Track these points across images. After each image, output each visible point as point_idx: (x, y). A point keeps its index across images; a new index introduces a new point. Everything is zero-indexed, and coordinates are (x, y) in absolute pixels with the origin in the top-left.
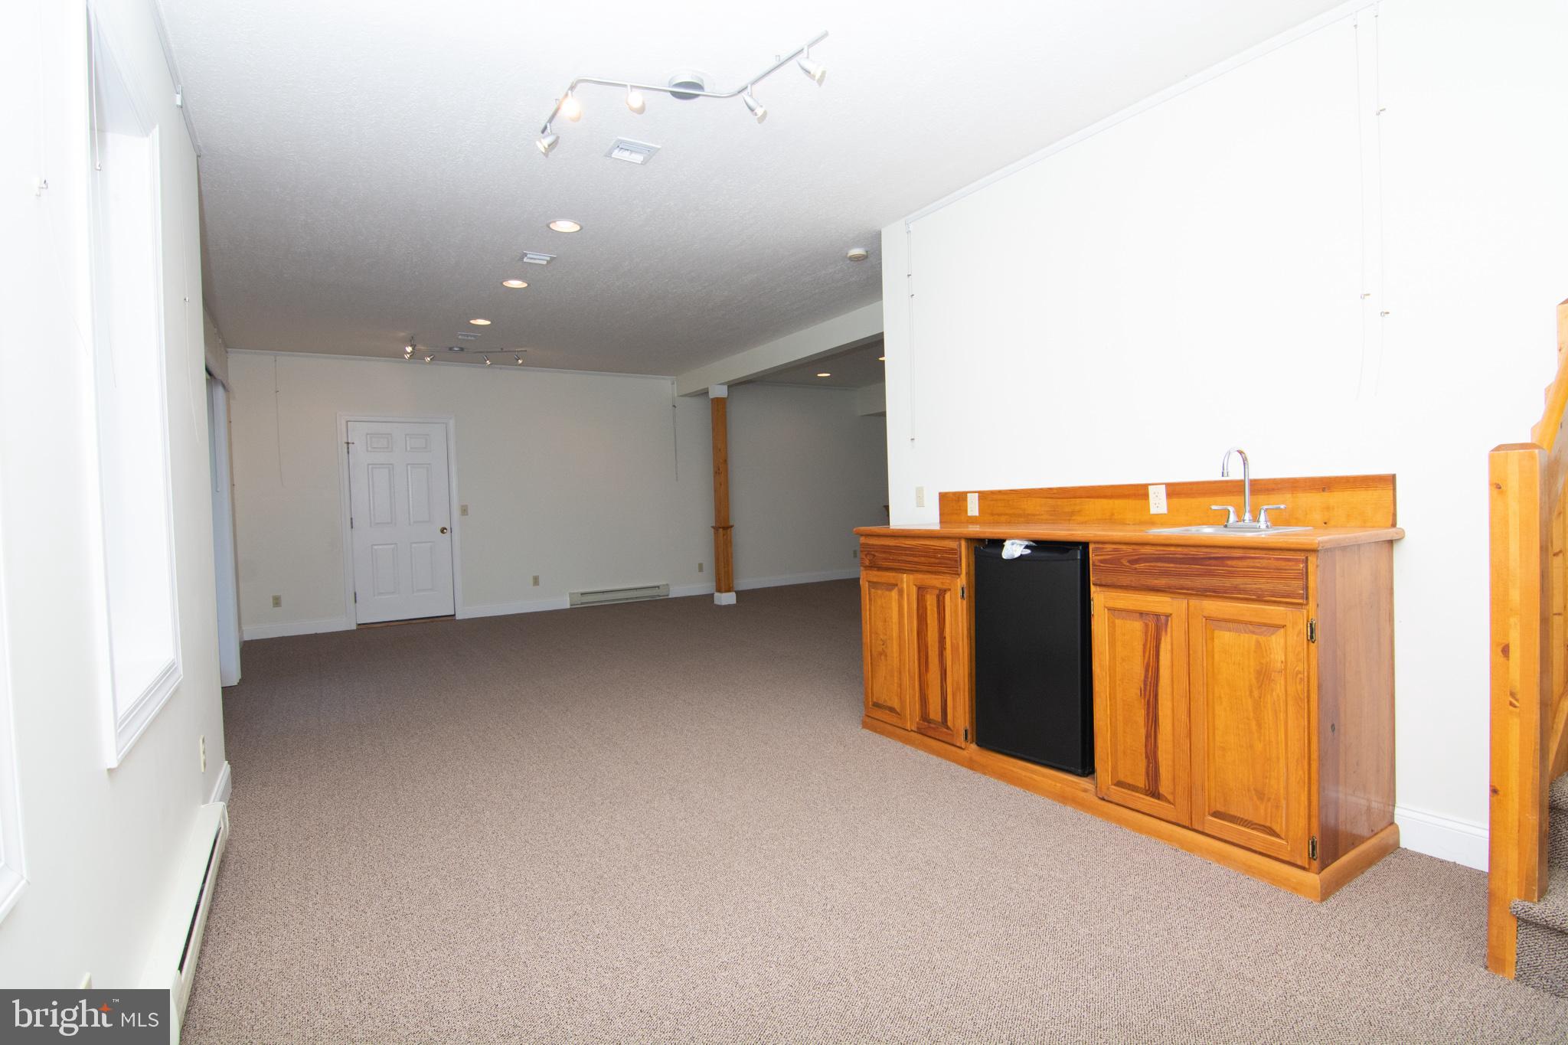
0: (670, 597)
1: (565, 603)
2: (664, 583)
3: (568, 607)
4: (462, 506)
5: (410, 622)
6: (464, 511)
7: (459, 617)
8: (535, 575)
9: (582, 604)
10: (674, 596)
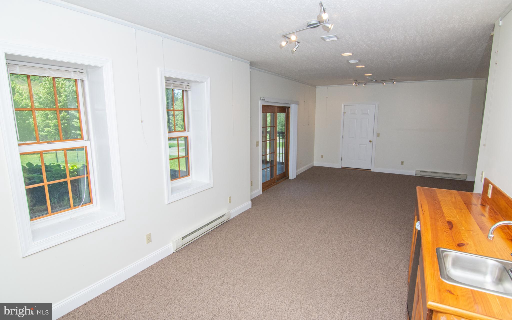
0: (467, 180)
1: (413, 173)
2: (465, 174)
3: (414, 175)
4: (378, 134)
5: (356, 169)
6: (378, 135)
7: (372, 171)
8: (403, 161)
9: (420, 175)
10: (468, 180)
